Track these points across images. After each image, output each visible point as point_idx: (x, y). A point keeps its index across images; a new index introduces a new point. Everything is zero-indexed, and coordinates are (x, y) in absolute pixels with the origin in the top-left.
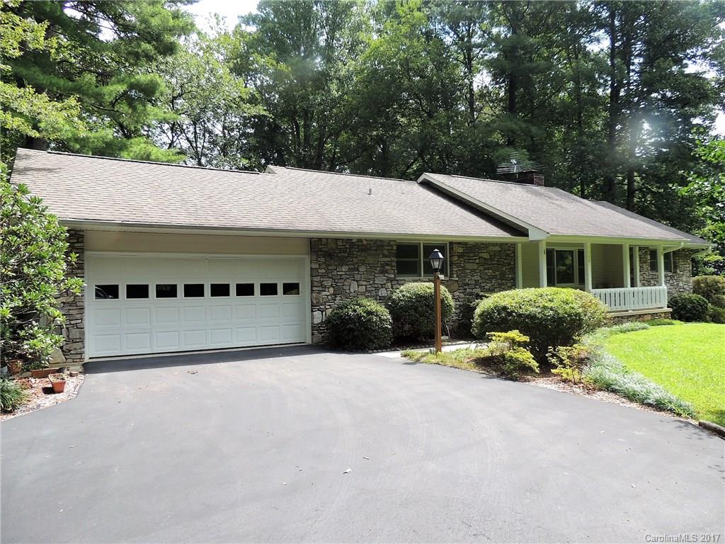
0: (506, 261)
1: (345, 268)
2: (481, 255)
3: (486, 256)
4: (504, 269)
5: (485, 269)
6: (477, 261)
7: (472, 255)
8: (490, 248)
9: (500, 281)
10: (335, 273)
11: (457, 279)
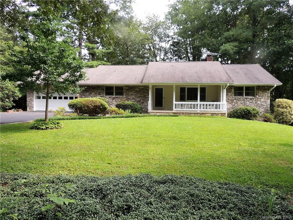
0: (146, 92)
1: (88, 93)
2: (136, 90)
3: (138, 90)
4: (145, 94)
5: (137, 94)
6: (134, 91)
7: (131, 90)
8: (139, 87)
9: (143, 98)
10: (85, 94)
11: (125, 97)
